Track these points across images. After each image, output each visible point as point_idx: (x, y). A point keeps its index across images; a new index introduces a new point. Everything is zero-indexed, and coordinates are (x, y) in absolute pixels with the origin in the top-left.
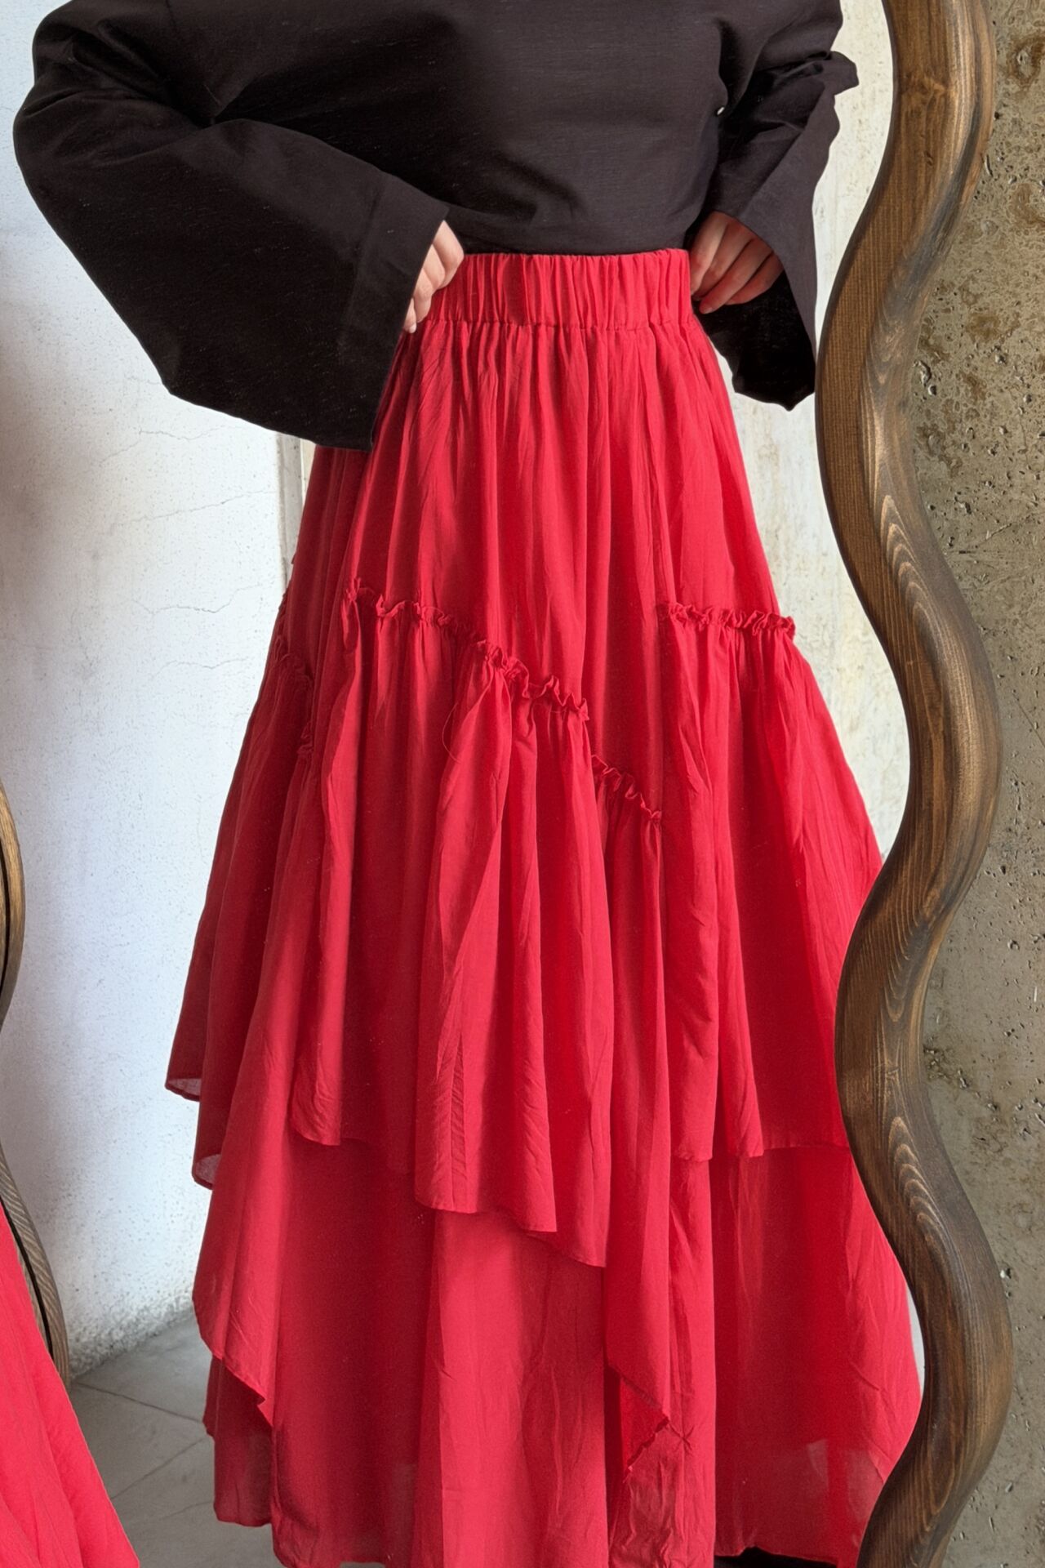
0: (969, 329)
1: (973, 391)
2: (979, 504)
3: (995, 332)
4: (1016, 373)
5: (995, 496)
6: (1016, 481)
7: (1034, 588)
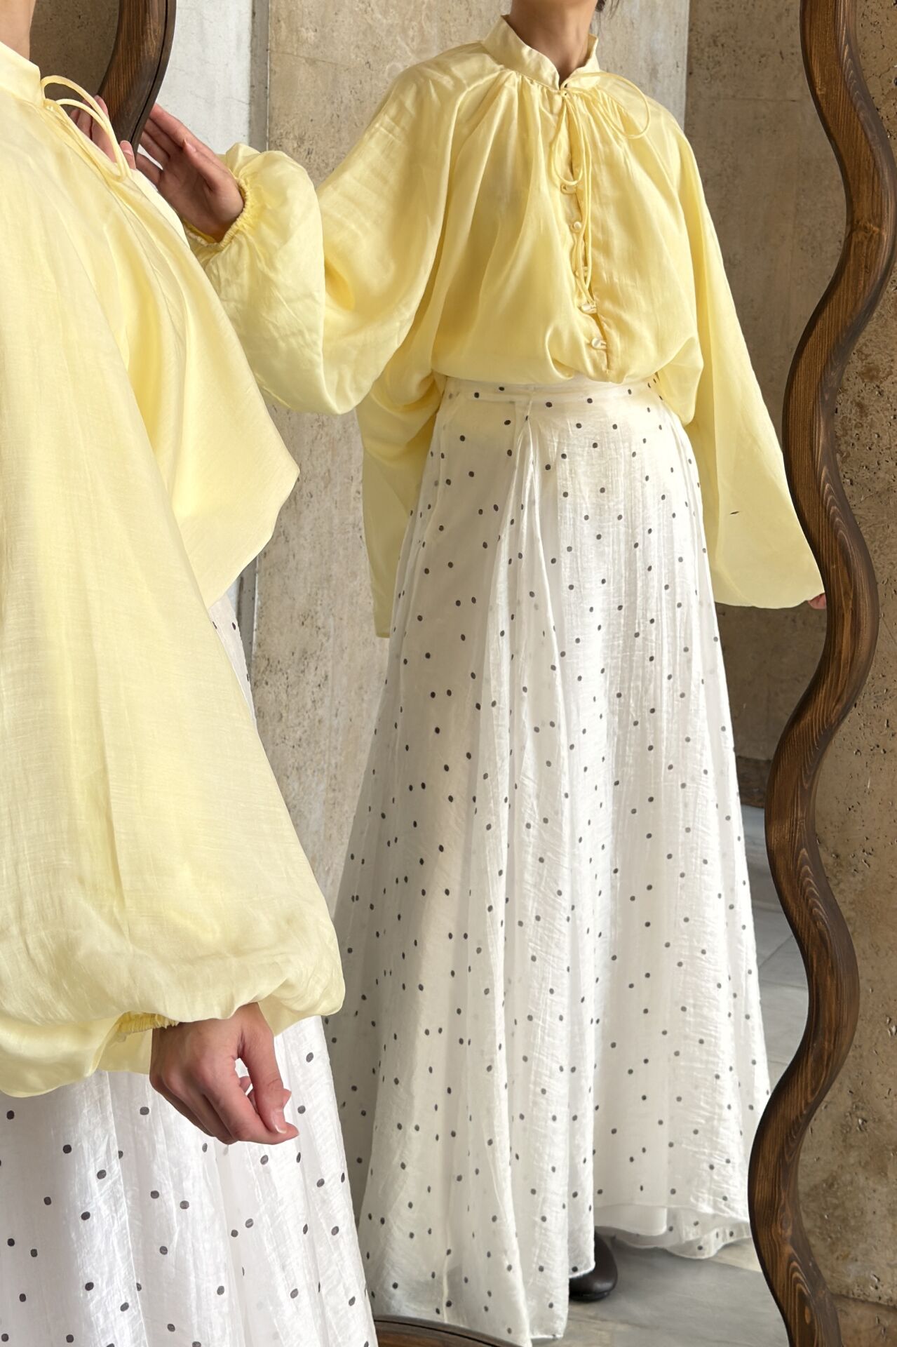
0: (861, 374)
1: (861, 412)
2: (858, 480)
3: (877, 378)
4: (889, 402)
5: (868, 475)
6: (884, 465)
7: (889, 531)
